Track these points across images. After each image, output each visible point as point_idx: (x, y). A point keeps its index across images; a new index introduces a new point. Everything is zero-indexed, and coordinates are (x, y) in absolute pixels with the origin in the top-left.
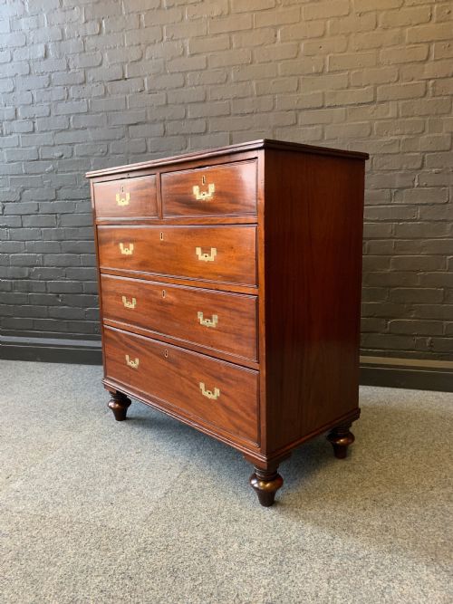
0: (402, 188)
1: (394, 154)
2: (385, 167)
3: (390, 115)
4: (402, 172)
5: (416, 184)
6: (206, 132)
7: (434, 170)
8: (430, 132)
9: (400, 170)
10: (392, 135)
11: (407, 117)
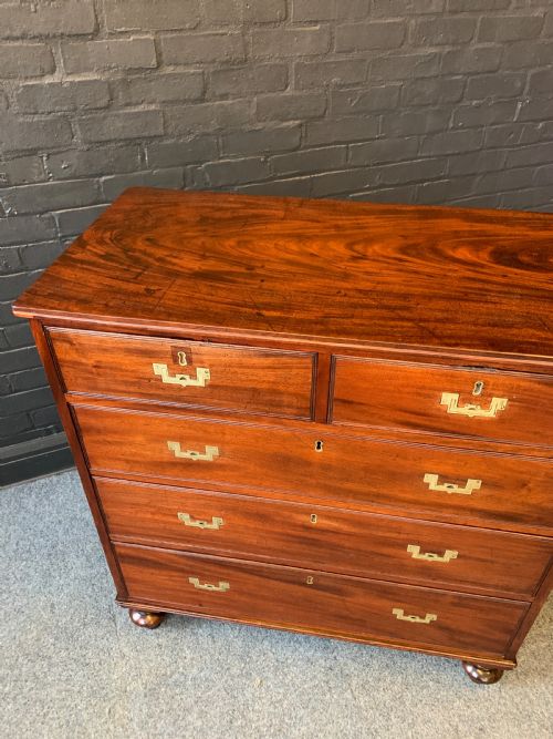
0: (431, 133)
1: (430, 78)
2: (416, 101)
3: (433, 8)
4: (437, 108)
5: (451, 125)
6: (96, 33)
7: (474, 103)
8: (480, 40)
9: (435, 104)
10: (431, 45)
11: (455, 12)
